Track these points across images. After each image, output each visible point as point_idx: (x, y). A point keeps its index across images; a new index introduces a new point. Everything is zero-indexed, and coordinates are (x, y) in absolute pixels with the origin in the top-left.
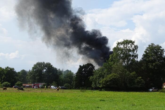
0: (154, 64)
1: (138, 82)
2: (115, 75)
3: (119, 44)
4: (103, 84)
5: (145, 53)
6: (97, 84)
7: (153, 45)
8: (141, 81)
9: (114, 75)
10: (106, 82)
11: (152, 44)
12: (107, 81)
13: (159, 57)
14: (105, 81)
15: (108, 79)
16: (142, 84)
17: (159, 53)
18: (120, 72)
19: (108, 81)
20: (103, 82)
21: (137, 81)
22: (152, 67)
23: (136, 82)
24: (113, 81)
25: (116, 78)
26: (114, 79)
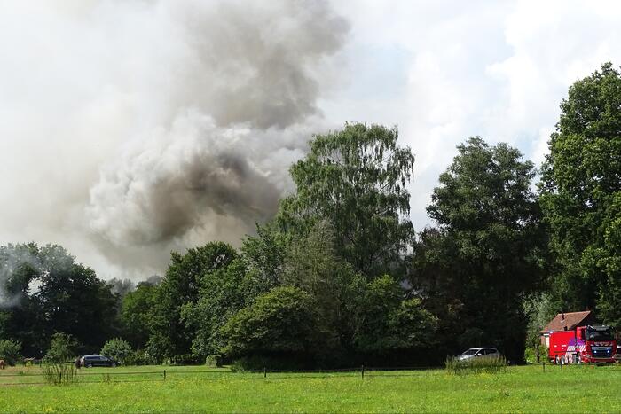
0: (482, 235)
1: (404, 322)
2: (291, 295)
3: (320, 144)
4: (234, 339)
5: (442, 186)
6: (212, 341)
7: (477, 144)
8: (418, 319)
9: (287, 294)
10: (247, 329)
11: (473, 140)
12: (251, 324)
13: (506, 203)
14: (245, 322)
15: (259, 315)
16: (420, 333)
17: (512, 183)
18: (317, 278)
19: (257, 323)
20: (237, 330)
21: (400, 319)
22: (473, 249)
23: (391, 322)
24: (279, 324)
25: (293, 308)
26: (286, 312)
